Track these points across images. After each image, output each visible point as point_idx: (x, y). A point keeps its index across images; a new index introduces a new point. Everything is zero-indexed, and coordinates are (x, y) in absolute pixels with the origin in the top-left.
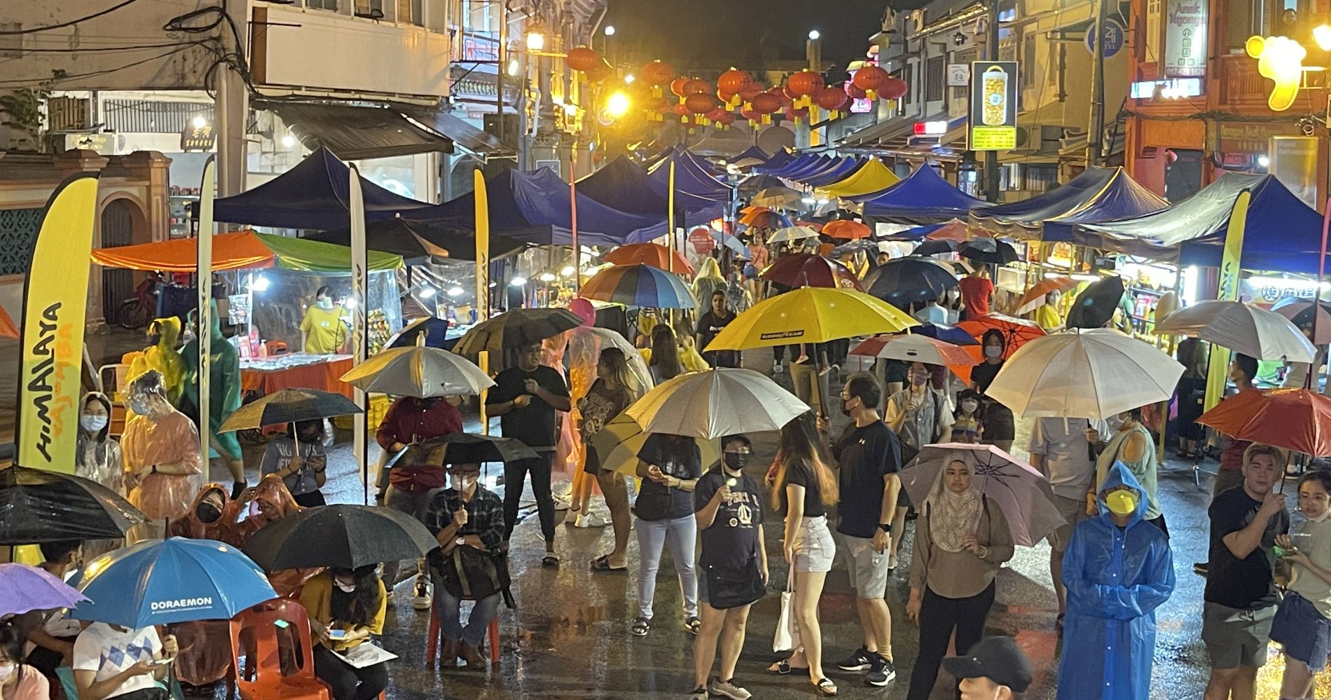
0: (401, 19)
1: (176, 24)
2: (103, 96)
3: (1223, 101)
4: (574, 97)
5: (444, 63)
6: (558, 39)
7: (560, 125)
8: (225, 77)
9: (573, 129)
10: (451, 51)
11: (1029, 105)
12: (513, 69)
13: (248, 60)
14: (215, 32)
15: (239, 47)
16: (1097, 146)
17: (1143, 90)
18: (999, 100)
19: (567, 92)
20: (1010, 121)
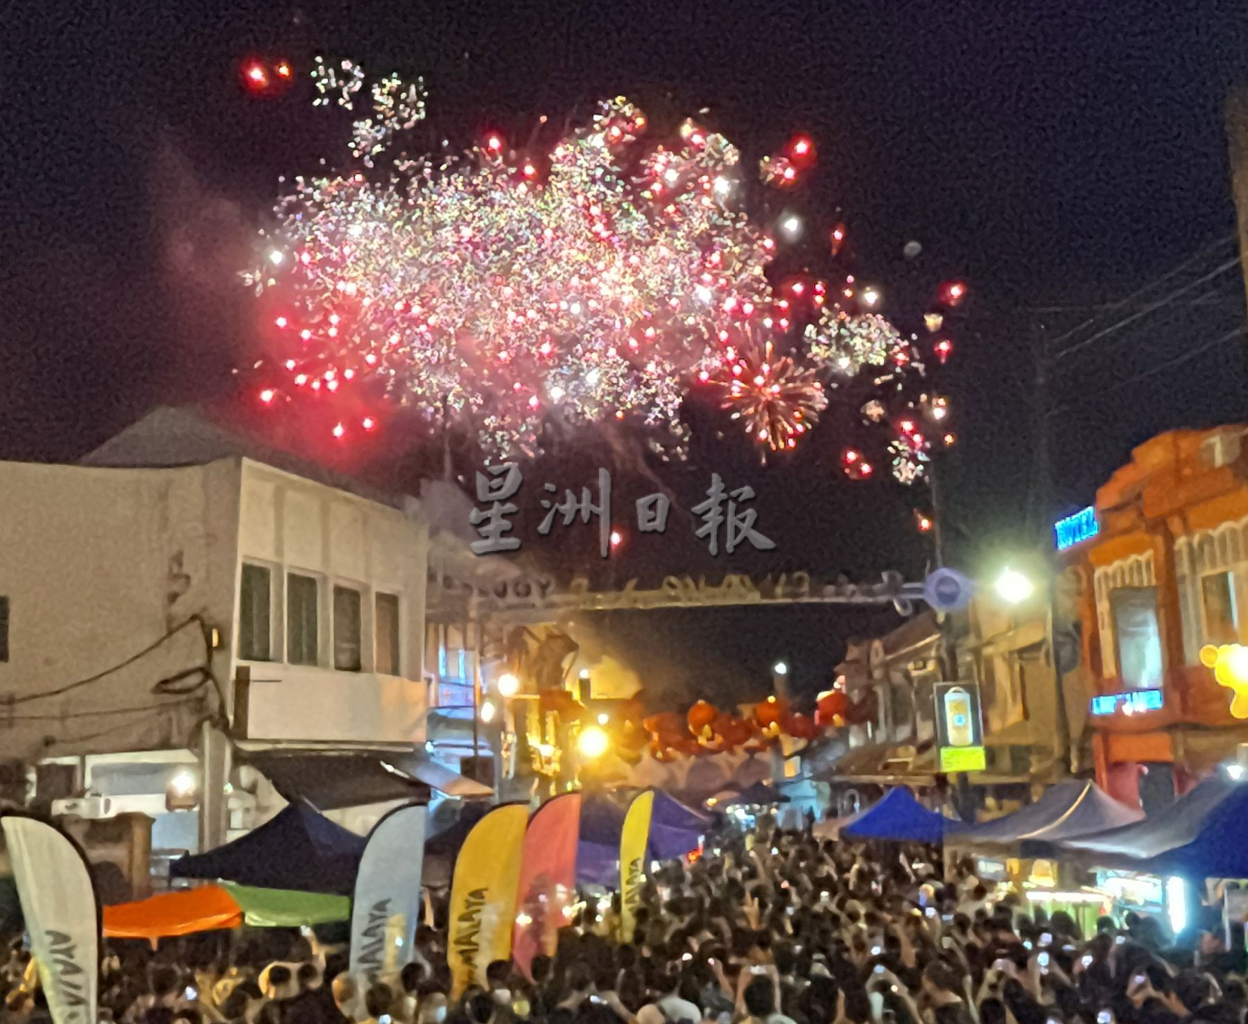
0: (379, 670)
1: (163, 686)
2: (93, 761)
3: (1185, 709)
4: (550, 737)
5: (420, 710)
6: (533, 683)
7: (536, 766)
8: (209, 736)
9: (550, 770)
10: (427, 699)
11: (996, 725)
12: (487, 713)
13: (231, 718)
14: (200, 693)
15: (222, 707)
16: (1066, 761)
17: (1104, 706)
18: (964, 720)
19: (543, 735)
20: (977, 741)
